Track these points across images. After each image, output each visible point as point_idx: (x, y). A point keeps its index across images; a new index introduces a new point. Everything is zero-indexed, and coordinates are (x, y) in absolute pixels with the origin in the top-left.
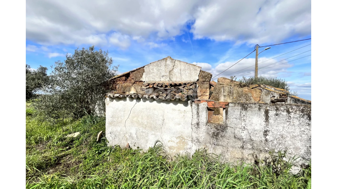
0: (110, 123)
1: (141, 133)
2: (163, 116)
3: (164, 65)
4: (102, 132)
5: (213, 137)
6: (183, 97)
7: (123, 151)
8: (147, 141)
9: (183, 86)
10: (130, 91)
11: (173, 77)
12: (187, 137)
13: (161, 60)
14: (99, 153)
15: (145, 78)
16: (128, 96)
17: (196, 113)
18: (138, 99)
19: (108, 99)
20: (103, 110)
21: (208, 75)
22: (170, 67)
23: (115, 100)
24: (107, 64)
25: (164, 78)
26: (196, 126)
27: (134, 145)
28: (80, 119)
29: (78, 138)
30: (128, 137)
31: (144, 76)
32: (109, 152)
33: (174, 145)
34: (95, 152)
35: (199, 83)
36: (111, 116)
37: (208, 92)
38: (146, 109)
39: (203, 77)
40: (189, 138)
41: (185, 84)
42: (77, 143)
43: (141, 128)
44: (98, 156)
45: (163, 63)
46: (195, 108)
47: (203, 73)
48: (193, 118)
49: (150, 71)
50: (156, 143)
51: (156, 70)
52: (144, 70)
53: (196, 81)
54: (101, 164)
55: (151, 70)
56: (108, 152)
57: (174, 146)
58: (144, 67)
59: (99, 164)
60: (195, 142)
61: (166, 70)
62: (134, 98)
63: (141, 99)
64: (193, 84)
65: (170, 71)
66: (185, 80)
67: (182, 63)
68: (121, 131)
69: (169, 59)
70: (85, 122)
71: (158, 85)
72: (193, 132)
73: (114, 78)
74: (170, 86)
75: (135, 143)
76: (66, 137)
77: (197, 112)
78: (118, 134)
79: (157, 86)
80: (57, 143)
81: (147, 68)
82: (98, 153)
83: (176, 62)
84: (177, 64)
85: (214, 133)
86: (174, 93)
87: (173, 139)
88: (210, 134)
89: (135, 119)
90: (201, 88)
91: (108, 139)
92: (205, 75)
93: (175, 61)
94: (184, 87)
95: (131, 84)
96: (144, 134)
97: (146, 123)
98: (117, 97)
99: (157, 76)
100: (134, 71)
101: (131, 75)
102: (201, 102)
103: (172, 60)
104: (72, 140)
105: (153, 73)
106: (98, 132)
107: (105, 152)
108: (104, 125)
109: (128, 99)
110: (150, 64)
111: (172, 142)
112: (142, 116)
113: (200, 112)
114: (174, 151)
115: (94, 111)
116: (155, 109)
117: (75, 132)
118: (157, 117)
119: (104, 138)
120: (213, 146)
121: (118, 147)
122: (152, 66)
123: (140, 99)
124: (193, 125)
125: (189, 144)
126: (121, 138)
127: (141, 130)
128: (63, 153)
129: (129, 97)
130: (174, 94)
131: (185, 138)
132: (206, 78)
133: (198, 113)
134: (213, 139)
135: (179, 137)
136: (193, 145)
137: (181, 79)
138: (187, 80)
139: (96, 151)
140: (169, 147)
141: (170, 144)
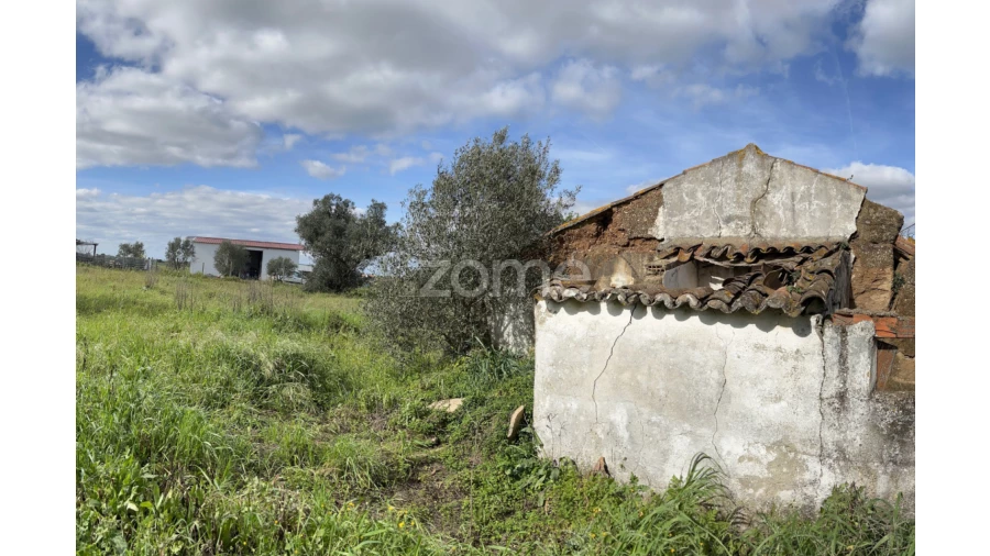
0: (548, 385)
1: (646, 427)
2: (722, 370)
3: (735, 176)
4: (524, 410)
5: (889, 438)
6: (791, 304)
7: (585, 481)
8: (665, 455)
9: (800, 259)
10: (611, 272)
11: (767, 223)
12: (803, 442)
13: (724, 159)
14: (515, 477)
15: (664, 228)
16: (604, 295)
17: (835, 358)
18: (638, 307)
19: (543, 304)
20: (525, 333)
21: (891, 217)
22: (757, 184)
23: (562, 309)
24: (544, 183)
25: (733, 225)
26: (837, 406)
27: (622, 466)
28: (464, 359)
29: (458, 417)
30: (602, 436)
31: (660, 219)
32: (543, 479)
33: (759, 471)
34: (503, 472)
35: (859, 246)
36: (551, 361)
37: (890, 277)
38: (665, 343)
39: (874, 225)
40: (811, 448)
41: (808, 250)
42: (455, 430)
43: (645, 411)
44: (510, 486)
45: (730, 171)
46: (835, 342)
47: (872, 211)
48: (825, 375)
49: (681, 200)
50: (697, 462)
51: (703, 199)
52: (660, 197)
53: (848, 237)
54: (519, 514)
55: (686, 199)
56: (540, 476)
57: (757, 474)
58: (661, 186)
59: (514, 512)
60: (831, 461)
61: (739, 197)
62: (625, 303)
63: (649, 309)
64: (837, 249)
65: (754, 202)
66: (807, 234)
67: (799, 171)
68: (581, 414)
69: (751, 157)
70: (475, 370)
71: (710, 253)
72: (826, 426)
73: (560, 228)
74: (752, 257)
75: (626, 459)
76: (430, 406)
77: (841, 356)
78: (570, 421)
79: (708, 255)
80: (410, 419)
81: (670, 188)
82: (510, 476)
83: (778, 166)
84: (782, 176)
85: (893, 424)
86: (760, 289)
87: (753, 451)
88: (882, 430)
89: (626, 376)
90: (863, 263)
91: (539, 434)
92: (878, 218)
93: (771, 161)
94: (805, 260)
95: (615, 250)
96: (656, 431)
97: (662, 393)
98: (571, 299)
99: (707, 220)
100: (627, 202)
101: (616, 217)
102: (854, 319)
103: (764, 157)
104: (445, 421)
105: (694, 207)
106: (512, 409)
107: (532, 477)
108: (530, 385)
109: (603, 305)
110: (684, 173)
111: (751, 463)
112: (650, 368)
113: (852, 354)
114: (757, 494)
115: (500, 335)
116: (693, 345)
117: (451, 397)
118: (701, 373)
119: (528, 430)
120: (891, 468)
121: (570, 466)
122: (690, 182)
123: (645, 307)
124: (826, 402)
125: (810, 465)
126: (580, 438)
127: (645, 416)
128: (425, 455)
129: (607, 301)
130: (760, 292)
131: (799, 447)
132: (884, 227)
133: (843, 359)
134: (890, 447)
135: (778, 444)
136: (825, 470)
137: (793, 231)
138: (817, 236)
139: (506, 467)
140: (741, 480)
141: (745, 470)
